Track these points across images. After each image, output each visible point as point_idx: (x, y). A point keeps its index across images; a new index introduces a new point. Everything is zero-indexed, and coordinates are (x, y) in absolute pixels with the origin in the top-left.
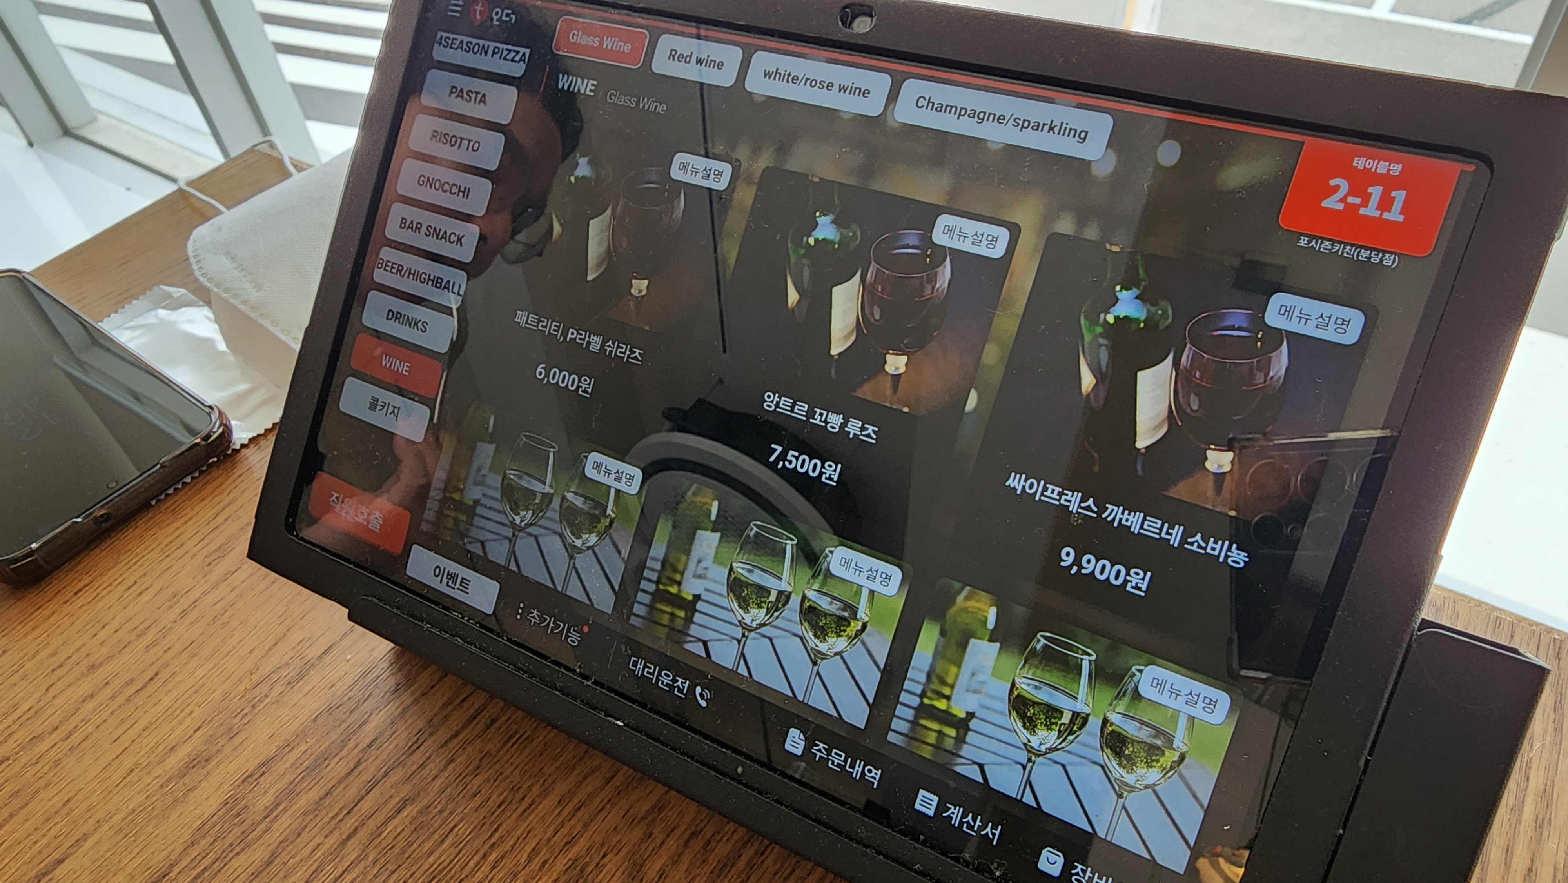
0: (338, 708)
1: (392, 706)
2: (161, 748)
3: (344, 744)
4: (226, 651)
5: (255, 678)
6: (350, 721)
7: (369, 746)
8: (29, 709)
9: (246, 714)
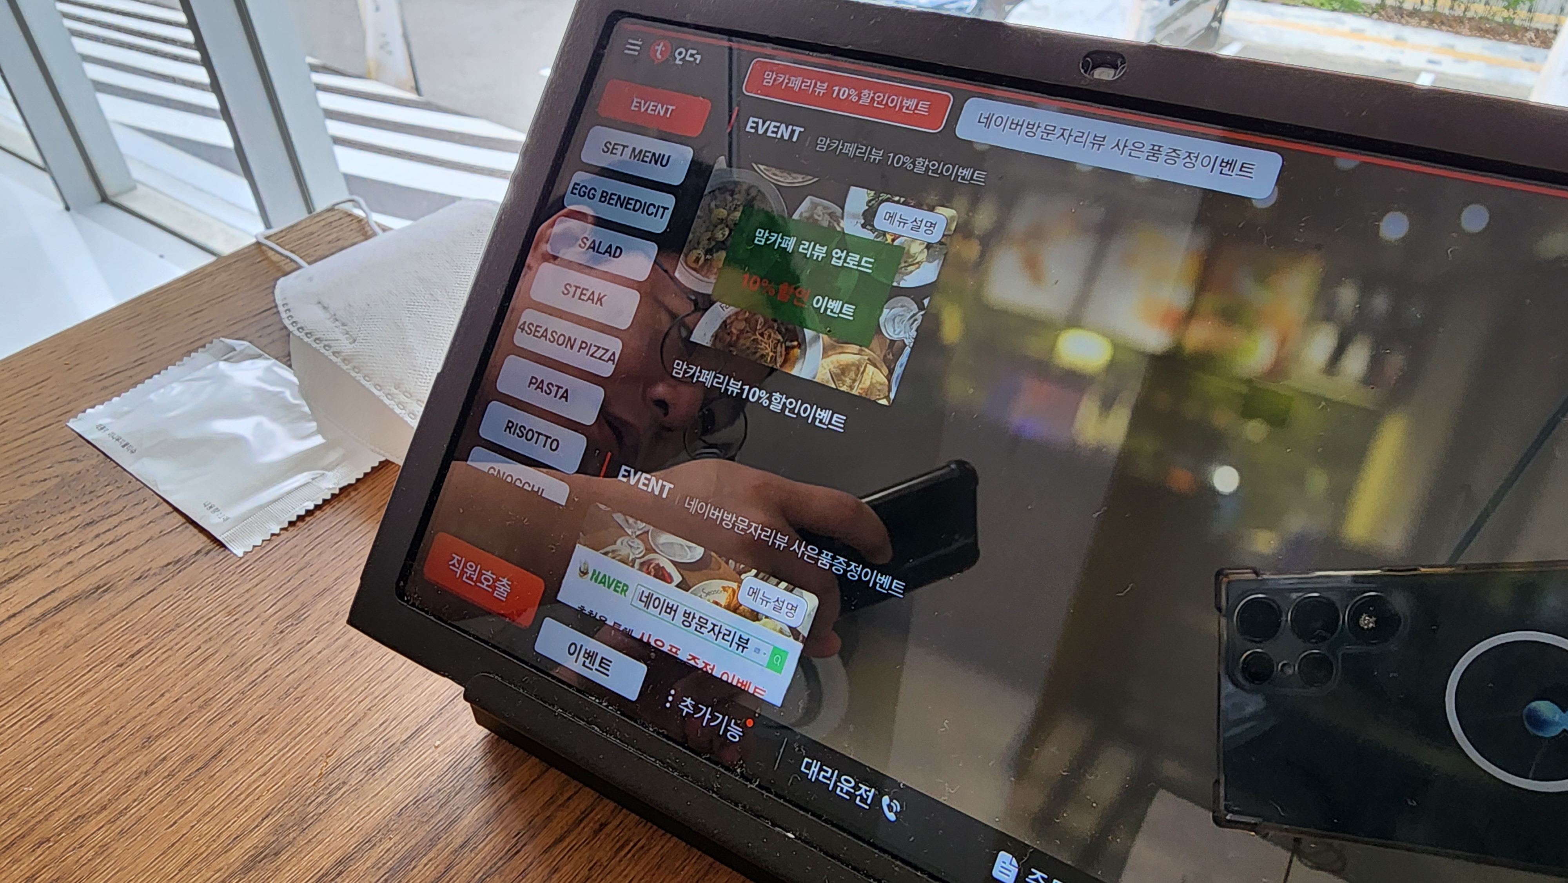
0: (425, 800)
1: (487, 802)
2: (223, 838)
3: (433, 843)
4: (300, 729)
5: (332, 761)
6: (439, 817)
7: (462, 846)
8: (75, 784)
9: (321, 803)
